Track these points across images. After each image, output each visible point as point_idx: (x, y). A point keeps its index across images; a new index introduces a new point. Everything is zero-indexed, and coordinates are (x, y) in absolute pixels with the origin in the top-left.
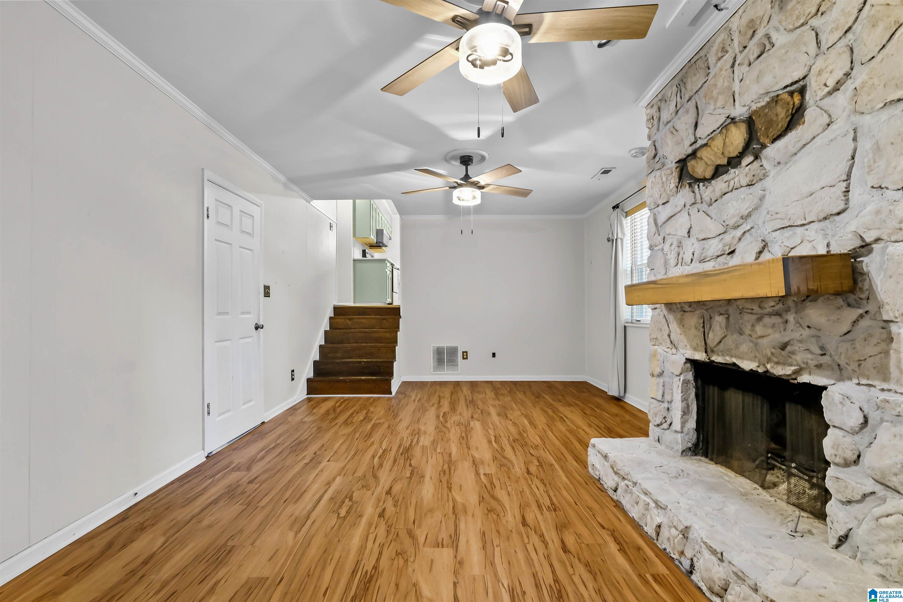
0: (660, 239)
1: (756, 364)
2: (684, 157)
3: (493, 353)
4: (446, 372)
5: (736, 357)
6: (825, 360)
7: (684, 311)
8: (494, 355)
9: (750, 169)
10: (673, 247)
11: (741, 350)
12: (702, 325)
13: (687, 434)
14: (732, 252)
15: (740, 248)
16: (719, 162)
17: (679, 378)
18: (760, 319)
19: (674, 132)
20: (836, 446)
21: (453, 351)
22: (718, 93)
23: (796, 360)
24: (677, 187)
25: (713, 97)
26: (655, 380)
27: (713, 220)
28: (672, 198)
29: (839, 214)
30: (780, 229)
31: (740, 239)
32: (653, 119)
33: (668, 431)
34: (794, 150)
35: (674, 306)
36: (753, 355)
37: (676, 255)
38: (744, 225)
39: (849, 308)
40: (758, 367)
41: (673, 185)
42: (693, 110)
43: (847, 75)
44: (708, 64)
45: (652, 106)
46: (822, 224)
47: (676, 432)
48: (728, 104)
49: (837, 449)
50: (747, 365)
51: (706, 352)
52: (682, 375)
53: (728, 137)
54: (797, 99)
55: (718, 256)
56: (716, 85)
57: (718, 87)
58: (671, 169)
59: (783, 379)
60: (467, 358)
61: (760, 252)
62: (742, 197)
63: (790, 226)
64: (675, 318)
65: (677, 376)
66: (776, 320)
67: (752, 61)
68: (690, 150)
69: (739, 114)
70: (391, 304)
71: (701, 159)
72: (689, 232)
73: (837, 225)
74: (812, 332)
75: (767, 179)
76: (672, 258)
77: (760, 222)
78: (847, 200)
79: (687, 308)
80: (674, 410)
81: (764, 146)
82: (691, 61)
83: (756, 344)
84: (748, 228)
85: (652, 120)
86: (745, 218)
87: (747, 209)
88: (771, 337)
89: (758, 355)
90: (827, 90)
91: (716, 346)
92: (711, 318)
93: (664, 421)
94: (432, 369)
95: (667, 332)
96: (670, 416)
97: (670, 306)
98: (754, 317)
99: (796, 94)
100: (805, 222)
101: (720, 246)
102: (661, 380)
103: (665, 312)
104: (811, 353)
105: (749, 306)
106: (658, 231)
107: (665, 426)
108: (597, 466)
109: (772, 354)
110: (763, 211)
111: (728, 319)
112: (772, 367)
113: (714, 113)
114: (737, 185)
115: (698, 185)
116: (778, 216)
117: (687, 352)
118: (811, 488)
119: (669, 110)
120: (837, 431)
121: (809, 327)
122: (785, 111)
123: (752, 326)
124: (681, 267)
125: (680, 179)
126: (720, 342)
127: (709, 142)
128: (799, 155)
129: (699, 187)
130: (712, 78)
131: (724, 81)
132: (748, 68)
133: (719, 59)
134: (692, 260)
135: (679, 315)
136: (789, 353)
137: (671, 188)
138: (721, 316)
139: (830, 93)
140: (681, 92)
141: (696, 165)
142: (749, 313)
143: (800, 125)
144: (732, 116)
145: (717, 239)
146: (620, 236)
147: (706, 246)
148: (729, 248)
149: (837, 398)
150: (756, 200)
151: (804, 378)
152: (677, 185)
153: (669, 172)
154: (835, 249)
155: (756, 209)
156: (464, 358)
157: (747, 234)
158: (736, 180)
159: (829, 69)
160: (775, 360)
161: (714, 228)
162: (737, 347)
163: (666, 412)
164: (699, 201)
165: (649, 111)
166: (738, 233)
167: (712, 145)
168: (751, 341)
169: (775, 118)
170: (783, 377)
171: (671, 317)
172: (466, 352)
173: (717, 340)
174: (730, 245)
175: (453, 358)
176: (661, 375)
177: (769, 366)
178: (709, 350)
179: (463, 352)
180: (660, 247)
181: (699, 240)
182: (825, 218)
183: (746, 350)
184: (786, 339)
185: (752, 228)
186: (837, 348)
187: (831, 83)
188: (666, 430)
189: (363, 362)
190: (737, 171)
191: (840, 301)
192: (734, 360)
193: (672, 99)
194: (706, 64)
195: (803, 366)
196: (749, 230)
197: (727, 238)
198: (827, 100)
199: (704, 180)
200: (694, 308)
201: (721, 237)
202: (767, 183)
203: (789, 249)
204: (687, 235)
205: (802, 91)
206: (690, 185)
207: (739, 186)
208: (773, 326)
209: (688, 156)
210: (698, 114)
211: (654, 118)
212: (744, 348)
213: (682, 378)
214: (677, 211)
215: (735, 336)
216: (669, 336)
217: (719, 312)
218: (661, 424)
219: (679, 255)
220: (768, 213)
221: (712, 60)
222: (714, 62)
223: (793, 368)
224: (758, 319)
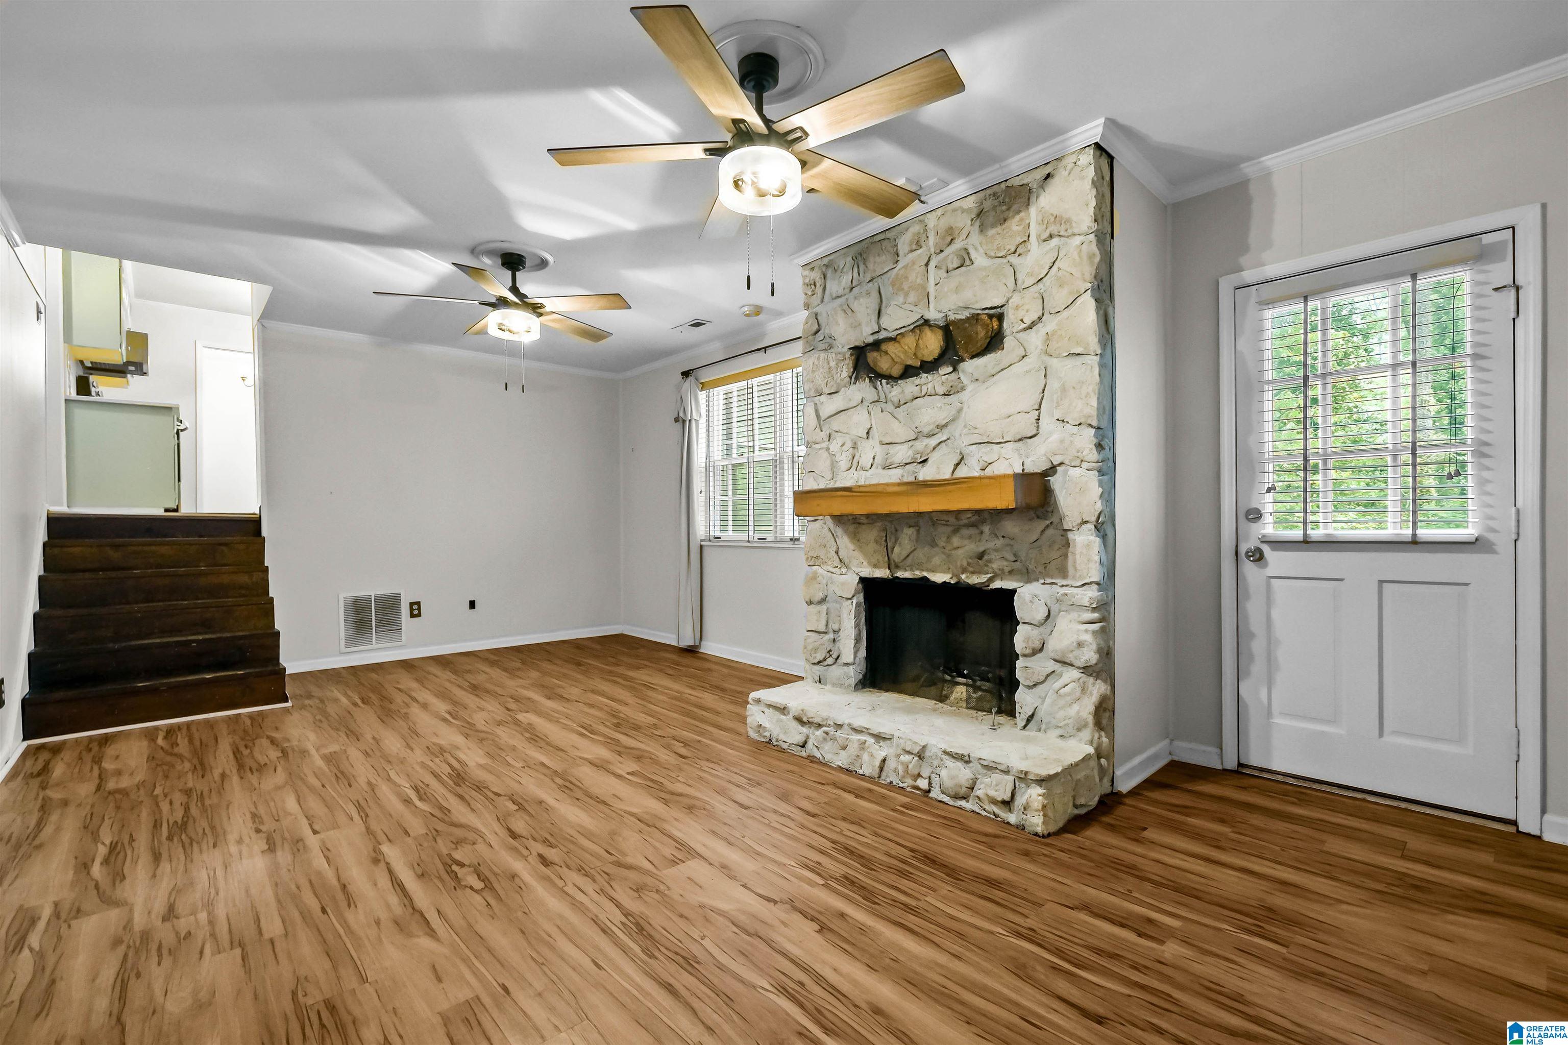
0: (824, 435)
1: (950, 576)
2: (863, 345)
3: (470, 602)
4: (375, 646)
5: (928, 570)
6: (1018, 565)
7: (859, 523)
8: (472, 605)
9: (947, 379)
10: (845, 448)
11: (933, 563)
12: (884, 538)
13: (859, 665)
14: (925, 461)
15: (934, 458)
16: (909, 362)
17: (850, 601)
18: (956, 531)
19: (849, 312)
20: (1027, 639)
21: (390, 604)
22: (910, 287)
23: (992, 568)
24: (851, 378)
25: (903, 289)
26: (813, 609)
27: (902, 424)
28: (843, 389)
29: (1031, 437)
30: (976, 444)
31: (934, 448)
32: (815, 286)
33: (834, 666)
34: (993, 372)
35: (845, 518)
36: (946, 567)
37: (850, 457)
38: (939, 435)
39: (1039, 520)
40: (951, 578)
41: (845, 374)
42: (875, 294)
43: (1040, 318)
44: (897, 250)
45: (812, 269)
46: (1017, 444)
47: (847, 664)
48: (922, 303)
49: (1028, 642)
50: (939, 578)
51: (889, 569)
52: (855, 597)
53: (922, 339)
54: (995, 324)
55: (907, 464)
56: (906, 278)
57: (910, 281)
58: (844, 356)
59: (977, 588)
60: (419, 615)
61: (958, 464)
62: (939, 405)
63: (988, 442)
64: (846, 532)
65: (848, 599)
66: (973, 531)
67: (950, 269)
68: (871, 339)
69: (933, 318)
70: (176, 510)
71: (886, 353)
72: (868, 433)
73: (1029, 447)
74: (1007, 541)
75: (964, 392)
76: (843, 461)
77: (957, 434)
78: (1038, 427)
79: (863, 520)
80: (842, 641)
81: (962, 360)
82: (875, 237)
83: (949, 556)
84: (944, 438)
85: (813, 287)
86: (941, 427)
87: (944, 419)
88: (966, 548)
89: (951, 566)
90: (1023, 326)
91: (902, 561)
92: (896, 531)
93: (828, 655)
94: (343, 642)
95: (835, 549)
96: (836, 648)
97: (839, 519)
98: (950, 529)
99: (994, 319)
100: (1003, 441)
101: (910, 453)
102: (824, 607)
103: (831, 525)
104: (1006, 560)
105: (945, 517)
106: (820, 425)
107: (830, 661)
108: (766, 724)
109: (969, 564)
110: (960, 423)
111: (918, 531)
112: (967, 577)
113: (903, 306)
114: (931, 391)
115: (881, 381)
116: (976, 431)
117: (863, 570)
118: (975, 692)
119: (840, 282)
120: (1026, 626)
121: (1003, 537)
122: (984, 332)
123: (948, 538)
124: (856, 473)
125: (856, 368)
126: (908, 556)
127: (898, 337)
128: (996, 377)
129: (881, 384)
130: (903, 267)
131: (917, 277)
132: (945, 275)
133: (912, 251)
134: (872, 465)
135: (851, 528)
136: (987, 561)
137: (843, 376)
138: (911, 529)
139: (1025, 329)
140: (858, 267)
141: (879, 357)
142: (944, 525)
143: (999, 350)
144: (926, 317)
145: (906, 445)
146: (695, 416)
147: (891, 452)
148: (921, 457)
149: (1028, 597)
150: (954, 412)
151: (997, 584)
152: (850, 375)
153: (840, 357)
154: (1030, 469)
155: (953, 420)
156: (412, 616)
157: (943, 445)
158: (930, 385)
159: (1026, 307)
160: (971, 569)
161: (901, 431)
162: (929, 559)
163: (832, 645)
164: (883, 398)
165: (807, 273)
166: (933, 442)
167: (901, 341)
168: (943, 553)
169: (974, 335)
170: (977, 586)
171: (839, 531)
172: (418, 603)
173: (905, 553)
174: (922, 454)
175: (390, 617)
176: (823, 601)
177: (963, 577)
178: (892, 566)
179: (412, 604)
180: (824, 445)
181: (881, 443)
182: (1020, 440)
183: (938, 562)
184: (981, 549)
185: (948, 439)
186: (1027, 554)
187: (1028, 321)
188: (830, 665)
189: (194, 641)
190: (930, 377)
191: (1032, 514)
192: (925, 574)
193: (845, 270)
194: (895, 249)
195: (999, 572)
196: (945, 441)
197: (920, 445)
198: (1022, 335)
199: (889, 378)
200: (872, 519)
201: (911, 443)
202: (964, 396)
203: (987, 464)
204: (865, 436)
205: (1000, 317)
206: (870, 378)
207: (933, 393)
208: (970, 537)
209: (868, 345)
210: (881, 301)
211: (818, 285)
212: (937, 560)
213: (855, 601)
214: (851, 405)
215: (926, 549)
216: (837, 552)
217: (907, 523)
218: (825, 660)
219: (853, 458)
220: (965, 426)
221: (903, 247)
222: (906, 251)
223: (989, 576)
224: (954, 530)
